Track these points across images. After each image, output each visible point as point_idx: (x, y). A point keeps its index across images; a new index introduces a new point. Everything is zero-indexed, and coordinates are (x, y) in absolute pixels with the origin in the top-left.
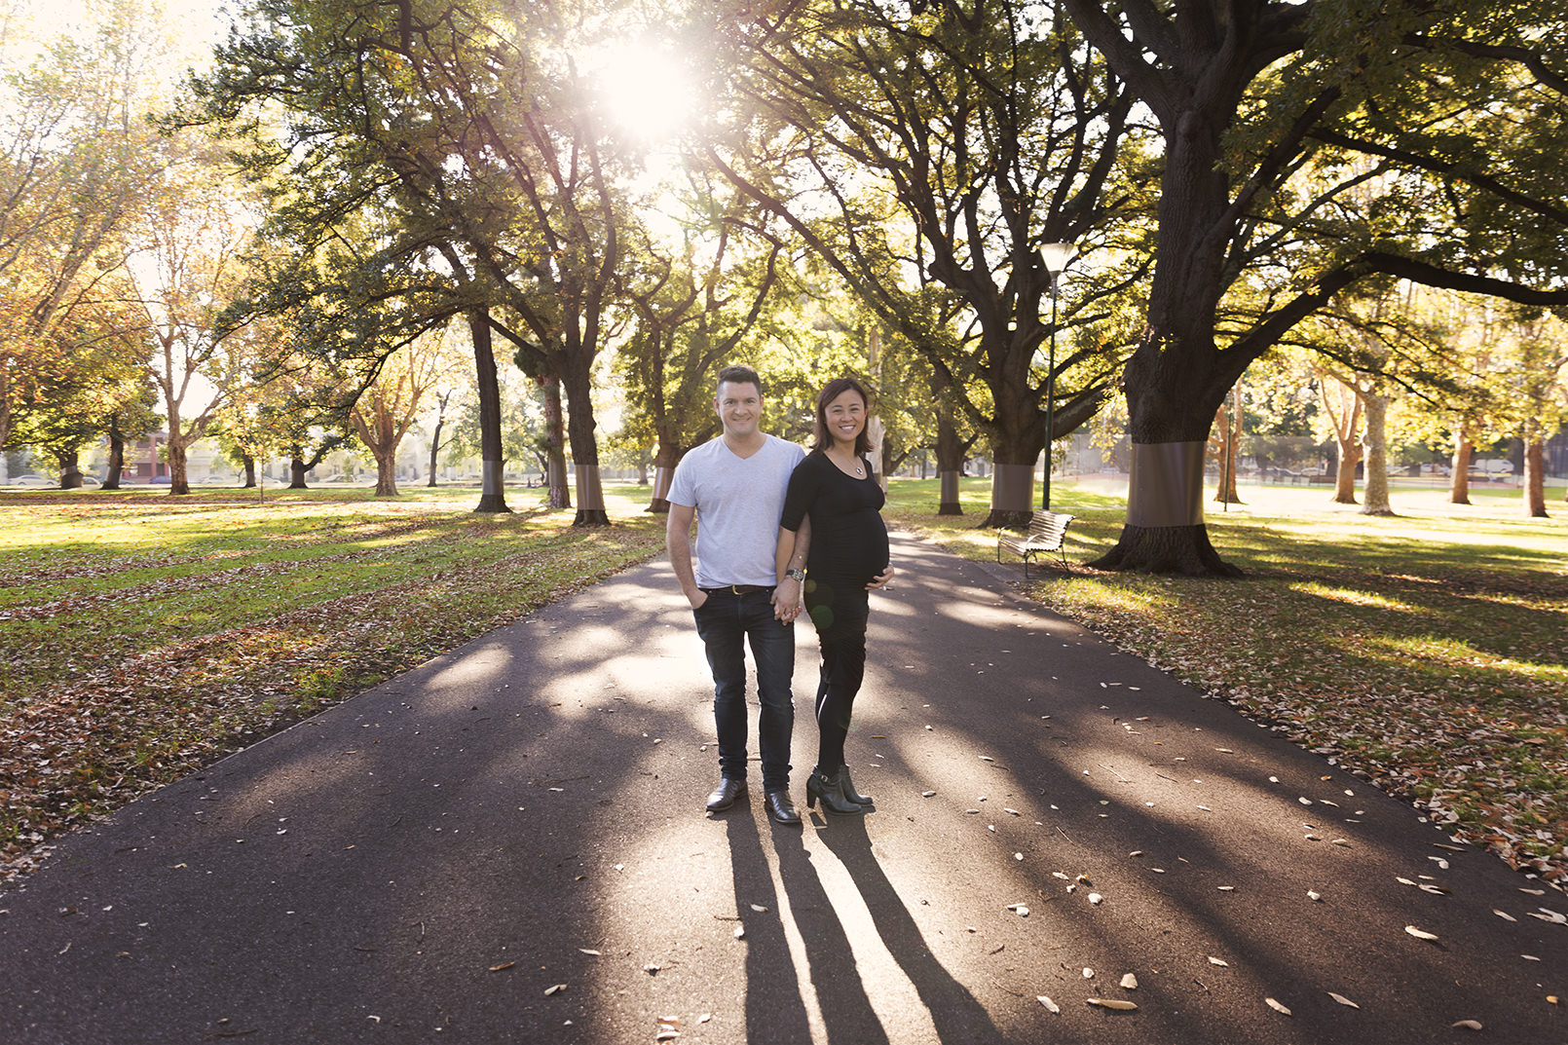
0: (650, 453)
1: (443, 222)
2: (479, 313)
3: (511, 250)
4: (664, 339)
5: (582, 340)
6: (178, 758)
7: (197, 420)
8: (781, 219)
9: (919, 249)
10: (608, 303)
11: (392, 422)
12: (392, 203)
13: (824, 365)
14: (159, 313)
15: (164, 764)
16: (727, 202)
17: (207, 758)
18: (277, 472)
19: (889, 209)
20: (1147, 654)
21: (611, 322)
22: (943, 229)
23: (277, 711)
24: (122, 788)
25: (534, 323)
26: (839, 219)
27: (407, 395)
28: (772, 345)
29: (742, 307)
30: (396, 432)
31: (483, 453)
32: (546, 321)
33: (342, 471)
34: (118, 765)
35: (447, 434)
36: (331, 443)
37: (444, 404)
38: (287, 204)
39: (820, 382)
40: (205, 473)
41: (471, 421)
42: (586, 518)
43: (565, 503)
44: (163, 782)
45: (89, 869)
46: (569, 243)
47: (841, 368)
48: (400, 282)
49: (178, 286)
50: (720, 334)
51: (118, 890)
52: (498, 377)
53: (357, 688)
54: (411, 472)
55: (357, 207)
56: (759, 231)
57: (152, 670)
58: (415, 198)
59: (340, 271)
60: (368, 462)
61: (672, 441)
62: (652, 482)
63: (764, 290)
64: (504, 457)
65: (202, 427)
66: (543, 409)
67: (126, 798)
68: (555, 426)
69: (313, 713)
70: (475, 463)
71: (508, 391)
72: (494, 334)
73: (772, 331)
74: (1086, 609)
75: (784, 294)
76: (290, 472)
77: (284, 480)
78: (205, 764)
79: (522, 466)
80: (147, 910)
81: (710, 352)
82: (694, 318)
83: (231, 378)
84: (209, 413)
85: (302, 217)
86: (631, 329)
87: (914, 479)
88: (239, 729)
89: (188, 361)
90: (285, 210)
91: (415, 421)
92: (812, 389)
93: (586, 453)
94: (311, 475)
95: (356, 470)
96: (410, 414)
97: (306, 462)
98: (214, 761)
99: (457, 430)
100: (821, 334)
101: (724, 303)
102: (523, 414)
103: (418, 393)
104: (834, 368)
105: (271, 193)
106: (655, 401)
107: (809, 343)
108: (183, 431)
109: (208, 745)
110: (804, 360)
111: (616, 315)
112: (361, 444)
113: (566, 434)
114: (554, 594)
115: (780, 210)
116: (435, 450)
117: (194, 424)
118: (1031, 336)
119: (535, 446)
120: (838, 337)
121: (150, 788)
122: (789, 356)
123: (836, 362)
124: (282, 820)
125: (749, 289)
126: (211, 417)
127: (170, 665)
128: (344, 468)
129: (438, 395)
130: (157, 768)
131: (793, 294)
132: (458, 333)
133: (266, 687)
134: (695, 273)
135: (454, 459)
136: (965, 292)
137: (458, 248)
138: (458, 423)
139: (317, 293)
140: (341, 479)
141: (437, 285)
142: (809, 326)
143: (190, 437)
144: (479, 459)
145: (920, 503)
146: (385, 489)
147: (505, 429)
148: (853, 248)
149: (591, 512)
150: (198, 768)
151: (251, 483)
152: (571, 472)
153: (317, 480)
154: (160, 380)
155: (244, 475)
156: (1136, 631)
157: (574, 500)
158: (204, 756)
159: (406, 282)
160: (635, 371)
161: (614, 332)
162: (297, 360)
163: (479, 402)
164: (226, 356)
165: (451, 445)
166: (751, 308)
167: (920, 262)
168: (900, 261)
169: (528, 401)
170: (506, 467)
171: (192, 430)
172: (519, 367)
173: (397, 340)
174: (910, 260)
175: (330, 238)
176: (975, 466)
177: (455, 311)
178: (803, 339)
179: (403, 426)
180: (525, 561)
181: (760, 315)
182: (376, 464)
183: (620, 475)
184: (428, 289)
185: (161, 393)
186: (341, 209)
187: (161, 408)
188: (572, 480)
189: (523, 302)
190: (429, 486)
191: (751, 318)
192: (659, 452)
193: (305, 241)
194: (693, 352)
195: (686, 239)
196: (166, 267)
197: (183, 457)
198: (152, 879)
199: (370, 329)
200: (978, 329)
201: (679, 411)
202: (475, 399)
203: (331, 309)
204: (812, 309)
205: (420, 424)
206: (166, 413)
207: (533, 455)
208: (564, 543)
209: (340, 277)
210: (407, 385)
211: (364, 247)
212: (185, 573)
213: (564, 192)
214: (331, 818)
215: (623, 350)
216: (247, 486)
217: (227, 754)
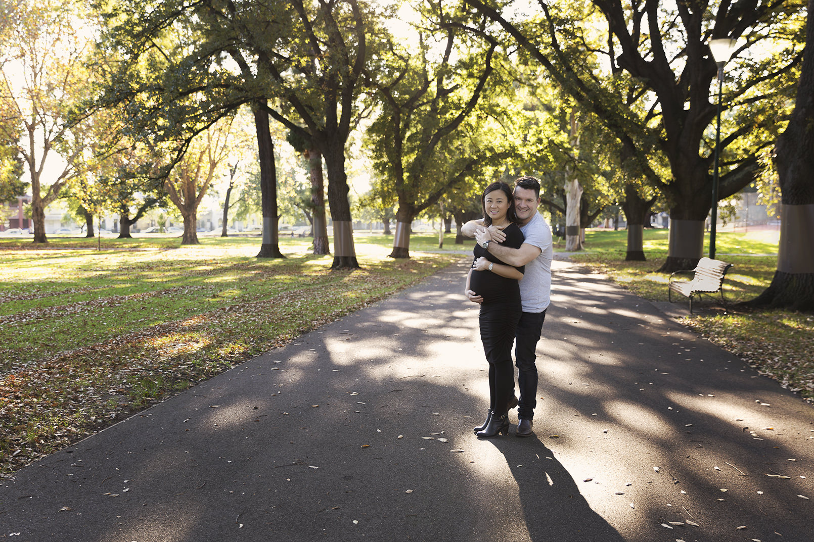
0: (392, 210)
1: (233, 34)
2: (260, 104)
3: (285, 53)
4: (403, 120)
5: (339, 121)
6: (54, 438)
7: (52, 186)
8: (497, 23)
9: (611, 43)
10: (359, 92)
11: (194, 187)
12: (195, 18)
13: (532, 139)
14: (25, 107)
15: (46, 441)
16: (453, 10)
17: (74, 438)
18: (110, 225)
19: (586, 11)
20: (781, 377)
21: (362, 106)
22: (630, 28)
23: (118, 406)
24: (19, 456)
25: (302, 110)
26: (544, 21)
27: (205, 167)
28: (491, 123)
29: (465, 94)
30: (197, 194)
31: (263, 210)
32: (311, 109)
33: (157, 224)
34: (15, 441)
35: (236, 195)
36: (150, 203)
37: (233, 172)
38: (119, 24)
39: (528, 153)
40: (57, 226)
41: (254, 185)
42: (341, 263)
43: (325, 251)
44: (45, 453)
45: (4, 509)
46: (329, 46)
47: (545, 141)
48: (201, 81)
49: (38, 85)
50: (448, 116)
51: (23, 523)
52: (274, 150)
53: (173, 391)
54: (208, 225)
55: (170, 24)
56: (480, 33)
57: (32, 375)
58: (212, 16)
59: (157, 74)
60: (176, 218)
61: (409, 201)
62: (394, 232)
63: (482, 79)
64: (279, 213)
65: (56, 192)
66: (309, 175)
67: (22, 463)
68: (317, 190)
69: (143, 409)
70: (256, 219)
71: (282, 161)
72: (271, 119)
73: (491, 111)
74: (737, 340)
75: (499, 82)
76: (119, 225)
77: (115, 231)
78: (72, 442)
79: (293, 220)
80: (43, 537)
81: (440, 130)
82: (427, 103)
83: (76, 155)
84: (61, 181)
85: (129, 33)
86: (378, 111)
87: (607, 230)
88: (94, 418)
89: (46, 141)
90: (117, 29)
91: (212, 186)
92: (522, 159)
93: (342, 212)
94: (135, 227)
95: (167, 224)
96: (207, 181)
97: (131, 217)
98: (78, 440)
99: (243, 193)
100: (530, 114)
101: (451, 90)
102: (294, 179)
103: (214, 165)
104: (540, 141)
105: (108, 16)
106: (396, 170)
107: (520, 121)
108: (43, 194)
109: (73, 429)
110: (515, 135)
111: (365, 102)
112: (171, 203)
113: (326, 197)
114: (315, 323)
115: (496, 17)
116: (226, 207)
117: (50, 190)
118: (702, 114)
119: (302, 205)
120: (543, 116)
121: (38, 457)
122: (504, 132)
123: (542, 136)
124: (126, 481)
125: (470, 81)
126: (63, 184)
127: (44, 372)
128: (158, 222)
129: (229, 165)
130: (41, 444)
131: (507, 82)
132: (245, 117)
133: (110, 389)
134: (428, 68)
135: (240, 215)
136: (647, 79)
137: (244, 54)
138: (243, 187)
139: (140, 91)
140: (157, 231)
141: (228, 82)
142: (520, 107)
143: (48, 199)
144: (260, 215)
145: (612, 250)
146: (190, 238)
147: (281, 192)
148: (555, 44)
149: (345, 258)
150: (68, 444)
151: (90, 234)
152: (330, 225)
153: (139, 231)
154: (26, 156)
155: (85, 228)
156: (776, 359)
157: (332, 247)
158: (71, 437)
159: (206, 81)
160: (380, 146)
161: (365, 114)
162: (125, 141)
163: (260, 170)
164: (73, 137)
165: (238, 205)
166: (472, 94)
167: (611, 53)
168: (595, 53)
169: (297, 169)
170: (280, 221)
171: (48, 195)
172: (291, 143)
173: (199, 126)
174: (603, 52)
175: (150, 47)
176: (660, 219)
177: (242, 102)
178: (514, 118)
179: (203, 190)
180: (293, 297)
181: (480, 101)
182: (182, 219)
183: (369, 227)
184: (222, 86)
185: (26, 167)
186: (159, 26)
187: (26, 177)
188: (330, 231)
189: (294, 95)
190: (222, 236)
191: (472, 103)
192: (399, 210)
193: (131, 52)
194: (425, 131)
195: (421, 39)
196: (30, 71)
197: (42, 215)
198: (44, 517)
199: (179, 116)
200: (658, 109)
201: (414, 177)
202: (256, 169)
203: (151, 103)
204: (523, 94)
205: (215, 188)
206: (30, 181)
207: (301, 211)
208: (323, 283)
209: (157, 78)
210: (206, 158)
211: (174, 54)
212: (49, 304)
213: (325, 8)
214: (158, 481)
215: (370, 130)
216: (87, 237)
217: (86, 436)
